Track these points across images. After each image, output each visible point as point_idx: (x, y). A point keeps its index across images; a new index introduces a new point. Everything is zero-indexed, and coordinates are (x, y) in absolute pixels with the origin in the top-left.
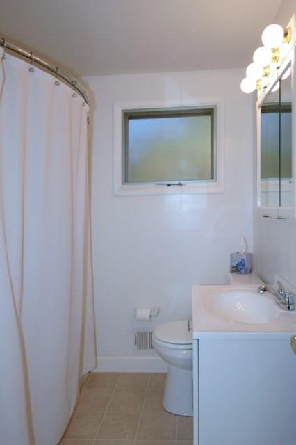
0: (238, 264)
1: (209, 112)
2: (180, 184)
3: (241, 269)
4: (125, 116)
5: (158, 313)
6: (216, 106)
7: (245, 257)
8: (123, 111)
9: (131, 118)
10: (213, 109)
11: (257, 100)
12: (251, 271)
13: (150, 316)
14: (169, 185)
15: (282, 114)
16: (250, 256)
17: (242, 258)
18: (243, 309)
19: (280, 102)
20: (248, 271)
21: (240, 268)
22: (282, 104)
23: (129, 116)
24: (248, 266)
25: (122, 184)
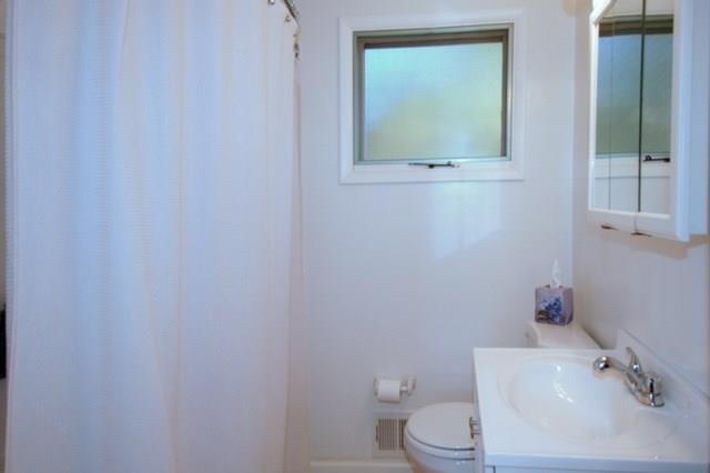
0: (549, 308)
1: (500, 36)
2: (449, 165)
3: (554, 316)
4: (358, 42)
5: (414, 386)
6: (513, 24)
7: (560, 295)
8: (355, 33)
9: (368, 46)
10: (507, 31)
11: (591, 9)
12: (571, 319)
13: (401, 392)
14: (431, 166)
15: (647, 37)
16: (569, 293)
17: (556, 296)
18: (570, 400)
19: (644, 15)
20: (567, 320)
21: (553, 313)
22: (647, 19)
23: (366, 42)
24: (565, 311)
25: (354, 163)
